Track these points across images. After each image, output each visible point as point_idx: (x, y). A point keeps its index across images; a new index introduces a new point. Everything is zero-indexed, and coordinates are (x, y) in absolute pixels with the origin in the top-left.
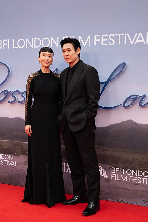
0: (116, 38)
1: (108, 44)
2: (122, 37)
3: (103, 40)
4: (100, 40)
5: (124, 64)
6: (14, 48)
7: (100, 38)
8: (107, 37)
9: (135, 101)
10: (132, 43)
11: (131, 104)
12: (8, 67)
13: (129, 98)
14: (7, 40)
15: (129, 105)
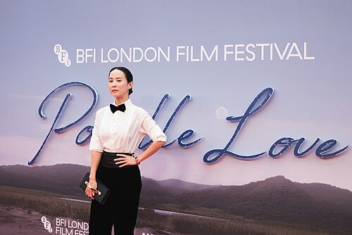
3: (237, 52)
5: (270, 90)
9: (287, 147)
11: (282, 152)
12: (93, 90)
13: (279, 142)
15: (279, 154)
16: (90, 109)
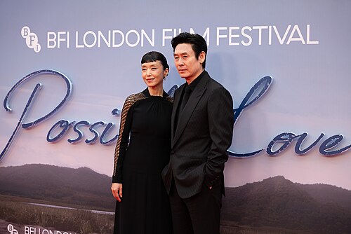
0: (254, 34)
1: (241, 43)
2: (265, 32)
3: (231, 36)
4: (226, 36)
5: (268, 79)
6: (77, 46)
7: (226, 32)
8: (238, 32)
9: (287, 143)
10: (282, 42)
11: (281, 149)
13: (278, 138)
14: (65, 33)
15: (278, 151)
16: (64, 101)
